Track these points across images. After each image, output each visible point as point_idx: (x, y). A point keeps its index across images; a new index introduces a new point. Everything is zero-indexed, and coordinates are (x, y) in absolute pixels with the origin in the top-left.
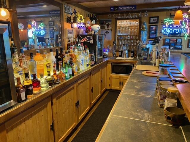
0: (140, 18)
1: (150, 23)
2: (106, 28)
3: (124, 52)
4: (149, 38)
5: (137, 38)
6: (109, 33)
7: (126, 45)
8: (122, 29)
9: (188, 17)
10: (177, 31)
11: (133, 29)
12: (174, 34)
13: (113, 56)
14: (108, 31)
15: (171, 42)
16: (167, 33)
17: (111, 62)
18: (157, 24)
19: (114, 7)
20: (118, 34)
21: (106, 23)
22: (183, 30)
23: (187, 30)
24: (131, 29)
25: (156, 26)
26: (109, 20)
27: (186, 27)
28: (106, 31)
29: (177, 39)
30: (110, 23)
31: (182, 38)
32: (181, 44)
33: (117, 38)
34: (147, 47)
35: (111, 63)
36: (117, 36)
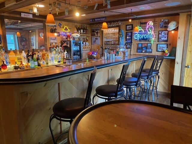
0: (119, 27)
1: (126, 30)
2: (96, 35)
6: (98, 39)
10: (145, 37)
12: (143, 39)
14: (97, 38)
15: (143, 46)
16: (138, 38)
18: (132, 31)
19: (92, 19)
20: (105, 40)
21: (96, 31)
22: (150, 35)
23: (153, 35)
26: (98, 28)
27: (152, 33)
28: (96, 38)
29: (147, 44)
30: (98, 31)
31: (150, 42)
32: (151, 48)
33: (104, 43)
36: (104, 42)
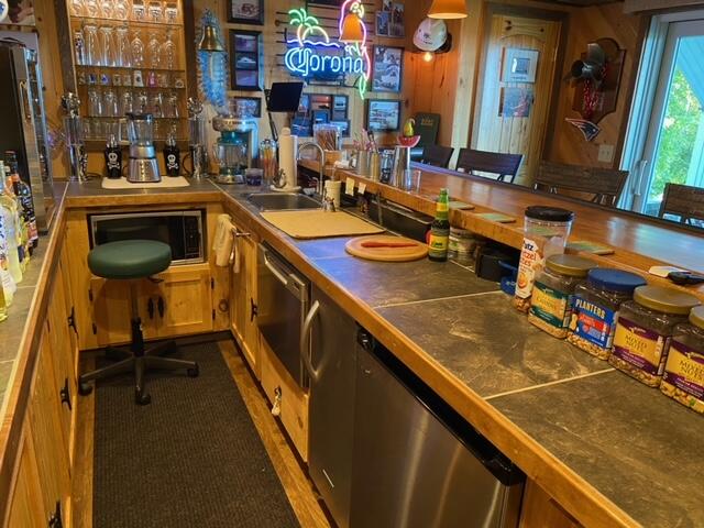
1: (232, 20)
3: (137, 152)
4: (235, 87)
5: (181, 82)
7: (143, 117)
8: (99, 35)
9: (366, 12)
10: (335, 66)
11: (153, 42)
13: (74, 172)
15: (315, 106)
16: (304, 68)
17: (88, 208)
18: (258, 28)
22: (353, 61)
23: (365, 61)
24: (146, 40)
25: (256, 34)
27: (361, 51)
29: (332, 96)
31: (347, 92)
32: (346, 116)
33: (75, 81)
34: (244, 127)
35: (85, 212)
36: (75, 71)
